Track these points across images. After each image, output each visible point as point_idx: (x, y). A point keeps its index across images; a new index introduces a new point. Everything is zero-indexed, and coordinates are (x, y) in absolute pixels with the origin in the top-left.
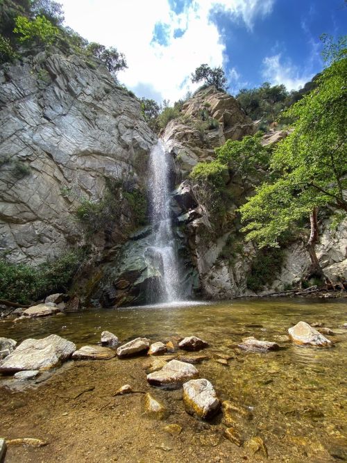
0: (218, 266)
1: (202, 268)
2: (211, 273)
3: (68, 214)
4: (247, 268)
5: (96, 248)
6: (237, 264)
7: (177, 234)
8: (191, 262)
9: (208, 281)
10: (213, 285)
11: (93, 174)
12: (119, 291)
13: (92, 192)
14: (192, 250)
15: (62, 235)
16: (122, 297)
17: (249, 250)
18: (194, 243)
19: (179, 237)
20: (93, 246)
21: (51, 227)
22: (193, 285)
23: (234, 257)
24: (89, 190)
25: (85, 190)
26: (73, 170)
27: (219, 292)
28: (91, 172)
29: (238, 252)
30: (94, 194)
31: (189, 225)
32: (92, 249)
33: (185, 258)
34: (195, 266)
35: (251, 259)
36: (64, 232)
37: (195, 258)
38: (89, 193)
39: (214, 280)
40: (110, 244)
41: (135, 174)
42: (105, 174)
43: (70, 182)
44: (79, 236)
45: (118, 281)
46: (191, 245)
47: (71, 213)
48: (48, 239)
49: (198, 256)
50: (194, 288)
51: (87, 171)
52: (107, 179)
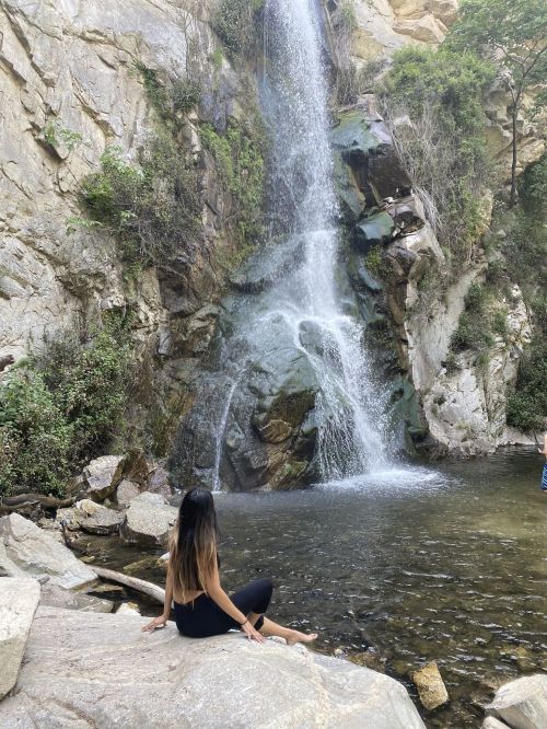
0: (451, 368)
1: (421, 374)
2: (437, 388)
3: (57, 199)
4: (510, 372)
5: (151, 314)
6: (492, 363)
7: (362, 280)
8: (395, 360)
9: (434, 411)
10: (445, 421)
11: (110, 53)
12: (270, 449)
13: (114, 122)
14: (398, 326)
15: (48, 268)
16: (281, 463)
17: (518, 326)
18: (403, 307)
19: (365, 288)
20: (143, 306)
21: (19, 244)
22: (408, 424)
23: (489, 342)
24: (103, 117)
25: (92, 114)
26: (53, 36)
27: (465, 440)
28: (101, 48)
29: (496, 330)
30: (119, 131)
31: (392, 251)
32: (142, 317)
33: (382, 347)
34: (405, 371)
35: (520, 347)
36: (55, 262)
37: (404, 347)
38: (103, 125)
39: (444, 407)
40: (186, 305)
41: (226, 64)
42: (144, 59)
43: (49, 83)
44: (98, 275)
45: (266, 422)
46: (396, 310)
47: (61, 194)
48: (17, 286)
49: (411, 343)
50: (411, 429)
51: (90, 41)
52: (149, 75)
